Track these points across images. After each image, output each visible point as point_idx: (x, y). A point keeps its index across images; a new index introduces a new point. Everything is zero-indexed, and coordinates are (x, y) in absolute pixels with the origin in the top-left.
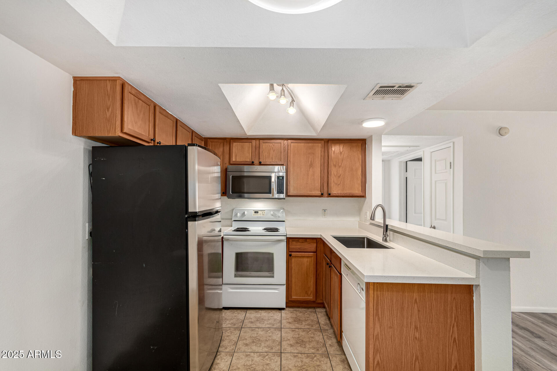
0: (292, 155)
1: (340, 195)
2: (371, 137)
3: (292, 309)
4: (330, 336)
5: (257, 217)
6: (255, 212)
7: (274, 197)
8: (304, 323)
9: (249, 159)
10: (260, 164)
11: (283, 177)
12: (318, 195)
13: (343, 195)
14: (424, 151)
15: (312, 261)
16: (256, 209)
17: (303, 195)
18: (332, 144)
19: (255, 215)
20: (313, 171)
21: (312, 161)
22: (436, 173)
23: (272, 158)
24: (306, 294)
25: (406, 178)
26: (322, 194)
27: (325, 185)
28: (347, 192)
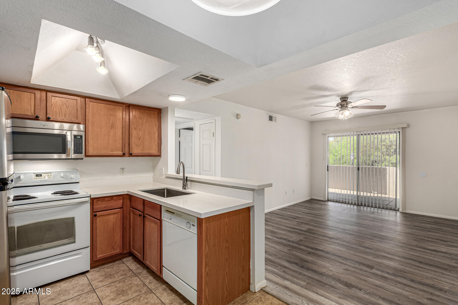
0: (90, 114)
1: (140, 154)
2: (167, 108)
3: (97, 269)
4: (146, 276)
5: (41, 181)
6: (37, 176)
7: (70, 158)
8: (116, 276)
9: (31, 112)
10: (48, 119)
11: (81, 137)
12: (120, 155)
13: (143, 155)
14: (194, 123)
15: (119, 216)
16: (38, 171)
17: (104, 155)
18: (133, 109)
19: (37, 179)
20: (114, 132)
21: (114, 122)
22: (203, 139)
23: (65, 115)
24: (112, 249)
25: (180, 141)
26: (124, 154)
27: (127, 146)
28: (147, 152)
